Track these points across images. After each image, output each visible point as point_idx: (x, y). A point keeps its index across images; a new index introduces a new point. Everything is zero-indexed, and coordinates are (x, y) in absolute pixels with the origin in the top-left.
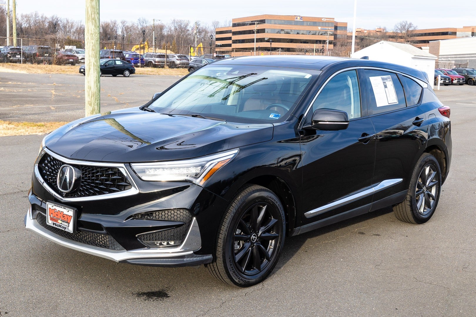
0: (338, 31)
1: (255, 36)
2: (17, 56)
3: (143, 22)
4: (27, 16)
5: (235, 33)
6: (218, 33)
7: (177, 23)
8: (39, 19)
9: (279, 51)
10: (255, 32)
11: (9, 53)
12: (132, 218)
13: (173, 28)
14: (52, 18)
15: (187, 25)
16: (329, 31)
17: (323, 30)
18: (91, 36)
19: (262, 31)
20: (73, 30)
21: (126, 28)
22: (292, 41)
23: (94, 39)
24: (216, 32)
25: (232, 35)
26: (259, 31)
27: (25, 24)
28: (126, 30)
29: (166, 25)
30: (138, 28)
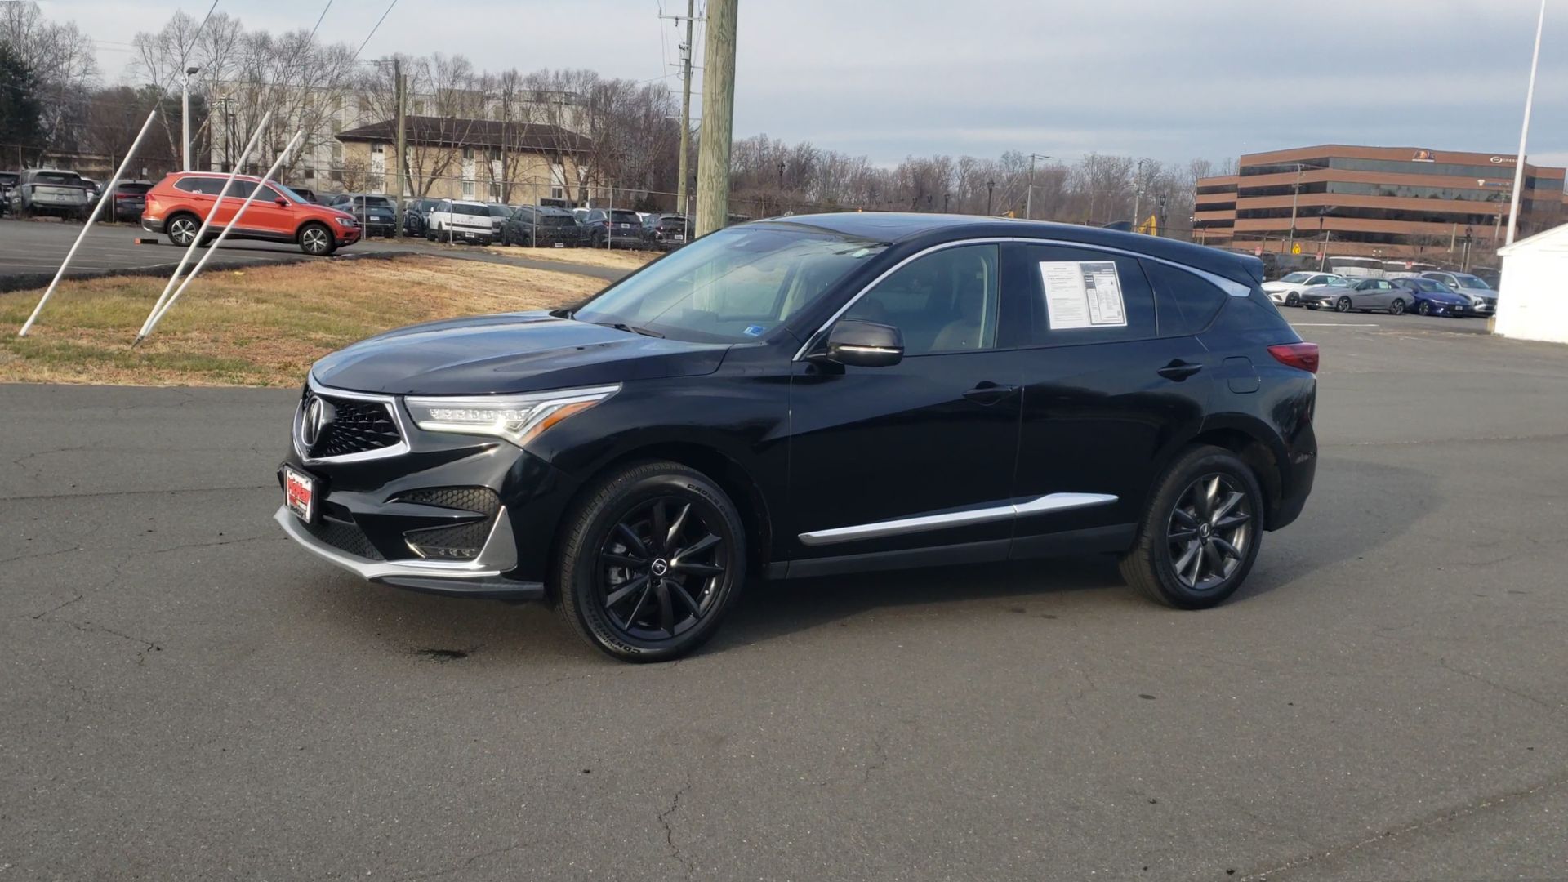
0: (1537, 192)
1: (1295, 201)
2: (676, 237)
3: (1016, 163)
4: (743, 145)
5: (1245, 193)
6: (1203, 191)
7: (1099, 164)
8: (769, 153)
9: (1324, 239)
10: (1297, 191)
11: (658, 229)
12: (397, 499)
13: (1088, 179)
14: (798, 150)
15: (1126, 169)
16: (1504, 189)
17: (1490, 188)
18: (710, 181)
19: (1320, 188)
20: (847, 179)
21: (970, 176)
22: (1399, 215)
23: (715, 189)
24: (1198, 188)
25: (1238, 197)
26: (1307, 189)
27: (736, 164)
28: (972, 183)
29: (1073, 169)
30: (1002, 177)
